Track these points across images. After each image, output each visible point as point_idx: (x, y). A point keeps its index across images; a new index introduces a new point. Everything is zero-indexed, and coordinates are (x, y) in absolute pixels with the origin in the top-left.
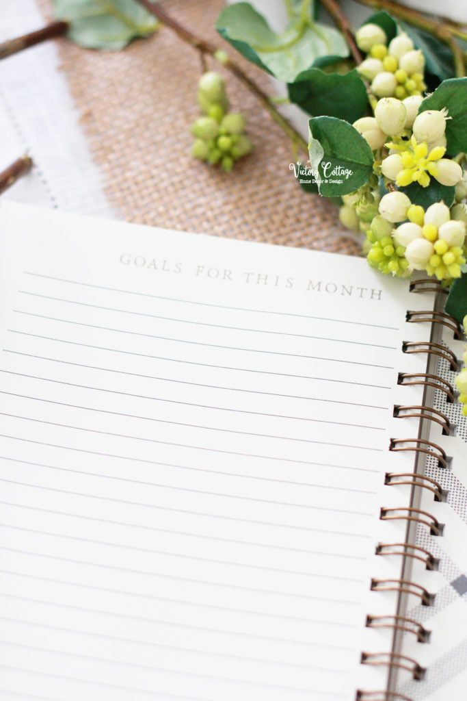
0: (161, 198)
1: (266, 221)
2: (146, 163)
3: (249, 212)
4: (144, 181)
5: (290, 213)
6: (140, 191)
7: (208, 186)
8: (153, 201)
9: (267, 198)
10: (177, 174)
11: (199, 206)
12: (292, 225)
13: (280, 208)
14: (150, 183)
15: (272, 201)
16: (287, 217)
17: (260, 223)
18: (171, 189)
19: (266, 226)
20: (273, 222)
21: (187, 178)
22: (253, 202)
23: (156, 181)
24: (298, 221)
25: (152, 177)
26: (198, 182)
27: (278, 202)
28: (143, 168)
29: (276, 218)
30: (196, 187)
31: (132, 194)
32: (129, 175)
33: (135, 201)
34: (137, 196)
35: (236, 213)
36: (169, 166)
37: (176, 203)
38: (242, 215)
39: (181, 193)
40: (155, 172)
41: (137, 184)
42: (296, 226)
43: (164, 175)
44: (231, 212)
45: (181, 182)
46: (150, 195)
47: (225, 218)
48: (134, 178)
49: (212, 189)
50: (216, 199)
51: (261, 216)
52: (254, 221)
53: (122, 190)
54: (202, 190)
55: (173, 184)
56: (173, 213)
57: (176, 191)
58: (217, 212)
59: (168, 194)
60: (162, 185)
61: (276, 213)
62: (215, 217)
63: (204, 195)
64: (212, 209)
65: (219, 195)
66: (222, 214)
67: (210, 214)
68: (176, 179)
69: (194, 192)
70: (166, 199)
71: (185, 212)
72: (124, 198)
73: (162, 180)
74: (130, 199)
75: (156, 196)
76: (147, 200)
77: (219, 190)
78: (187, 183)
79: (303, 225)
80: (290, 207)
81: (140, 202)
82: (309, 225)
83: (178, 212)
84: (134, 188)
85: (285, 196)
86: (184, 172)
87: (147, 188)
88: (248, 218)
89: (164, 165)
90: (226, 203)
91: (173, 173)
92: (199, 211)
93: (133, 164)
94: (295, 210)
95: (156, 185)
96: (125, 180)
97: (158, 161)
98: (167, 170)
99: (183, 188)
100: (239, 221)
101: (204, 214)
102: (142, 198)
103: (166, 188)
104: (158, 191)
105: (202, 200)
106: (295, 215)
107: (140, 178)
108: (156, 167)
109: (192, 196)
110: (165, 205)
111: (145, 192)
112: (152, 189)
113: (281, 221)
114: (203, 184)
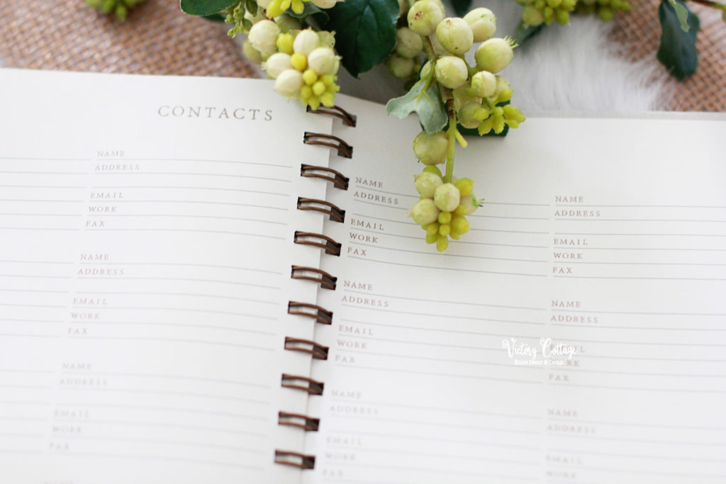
0: (48, 45)
1: (156, 58)
2: (31, 11)
3: (139, 51)
4: (30, 29)
5: (181, 47)
6: (26, 40)
7: (96, 28)
8: (40, 49)
9: (157, 35)
10: (63, 19)
11: (87, 49)
12: (184, 59)
13: (171, 43)
14: (36, 30)
15: (163, 37)
16: (178, 52)
17: (149, 61)
18: (57, 35)
19: (156, 63)
20: (163, 59)
21: (75, 21)
22: (142, 41)
23: (42, 28)
24: (190, 55)
25: (38, 24)
26: (85, 24)
27: (169, 38)
28: (29, 16)
29: (167, 55)
30: (84, 30)
31: (17, 44)
32: (14, 24)
33: (21, 51)
34: (23, 45)
35: (125, 53)
36: (56, 11)
37: (63, 48)
38: (131, 55)
39: (69, 38)
40: (41, 18)
41: (22, 32)
42: (188, 60)
43: (51, 21)
44: (119, 53)
45: (68, 26)
46: (36, 42)
47: (114, 59)
48: (20, 27)
49: (100, 31)
50: (103, 41)
51: (151, 54)
52: (144, 59)
53: (7, 41)
54: (89, 32)
55: (59, 30)
56: (61, 59)
57: (63, 36)
58: (105, 54)
59: (55, 40)
60: (48, 32)
61: (167, 49)
62: (104, 59)
63: (92, 38)
64: (100, 52)
65: (106, 36)
66: (110, 55)
67: (97, 56)
68: (62, 24)
69: (81, 35)
70: (53, 45)
71: (72, 57)
72: (10, 49)
73: (49, 27)
74: (15, 49)
75: (42, 43)
76: (33, 49)
77: (107, 31)
78: (74, 26)
79: (195, 58)
80: (181, 42)
81: (27, 52)
82: (202, 58)
83: (65, 58)
84: (20, 38)
85: (178, 30)
86: (71, 16)
87: (33, 35)
88: (137, 56)
89: (50, 10)
90: (114, 44)
91: (60, 17)
92: (87, 54)
93: (19, 12)
94: (187, 44)
95: (42, 32)
96: (11, 30)
97: (44, 7)
98: (53, 16)
99: (70, 32)
100: (128, 61)
101: (92, 57)
102: (29, 46)
103: (52, 35)
104: (44, 38)
105: (90, 43)
106: (187, 50)
107: (26, 27)
108: (43, 13)
109: (79, 40)
110: (52, 52)
111: (31, 40)
112: (38, 37)
113: (173, 57)
114: (91, 27)
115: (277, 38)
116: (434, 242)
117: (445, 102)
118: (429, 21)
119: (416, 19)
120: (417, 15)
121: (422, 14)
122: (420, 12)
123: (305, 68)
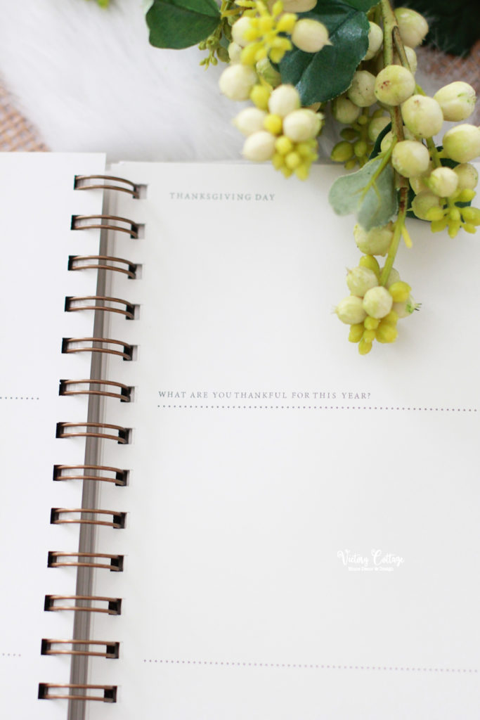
115: (251, 89)
116: (357, 342)
117: (398, 189)
118: (397, 94)
119: (382, 87)
120: (384, 83)
121: (390, 84)
122: (388, 82)
123: (280, 134)
